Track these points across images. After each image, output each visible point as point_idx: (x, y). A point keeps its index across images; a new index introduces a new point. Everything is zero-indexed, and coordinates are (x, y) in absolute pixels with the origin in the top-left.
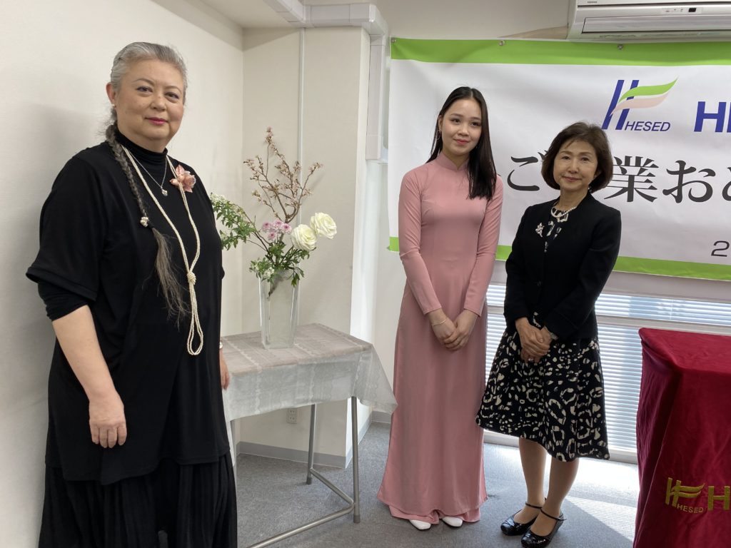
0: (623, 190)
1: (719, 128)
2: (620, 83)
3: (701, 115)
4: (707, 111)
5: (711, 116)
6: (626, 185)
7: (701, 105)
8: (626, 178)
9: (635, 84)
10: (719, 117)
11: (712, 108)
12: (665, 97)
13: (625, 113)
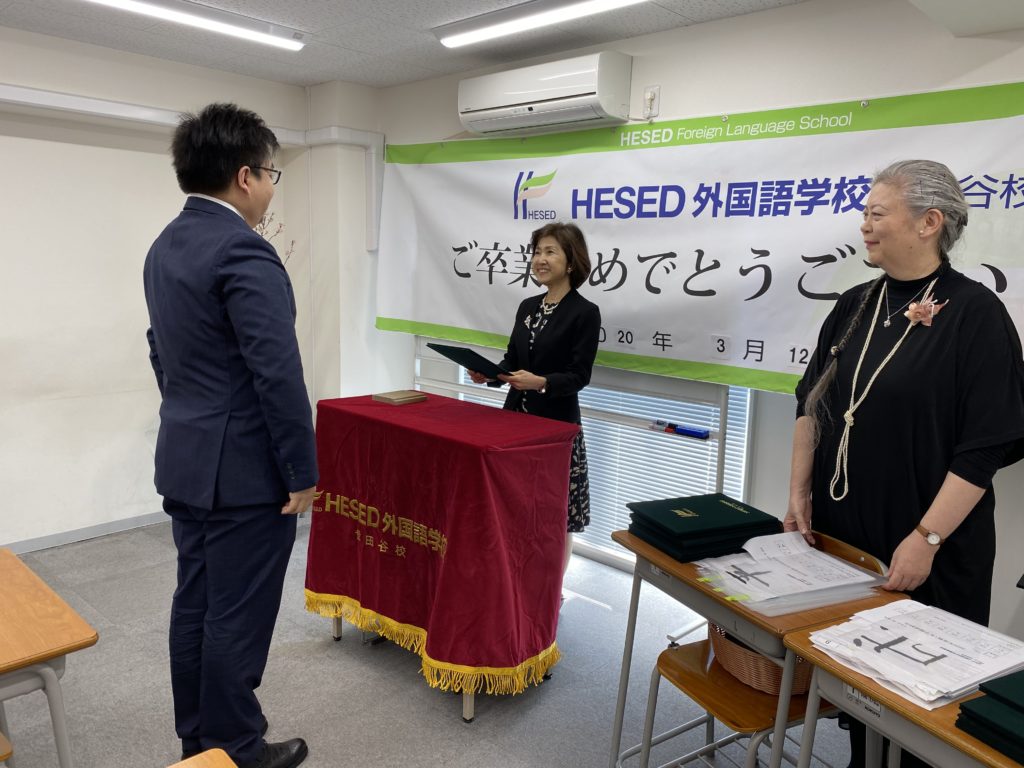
0: (523, 276)
1: (589, 216)
2: (521, 174)
3: (576, 203)
4: (579, 199)
5: (582, 203)
6: (524, 271)
7: (575, 193)
8: (525, 265)
9: (531, 174)
10: (587, 203)
11: (582, 196)
12: (548, 187)
13: (525, 202)
